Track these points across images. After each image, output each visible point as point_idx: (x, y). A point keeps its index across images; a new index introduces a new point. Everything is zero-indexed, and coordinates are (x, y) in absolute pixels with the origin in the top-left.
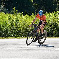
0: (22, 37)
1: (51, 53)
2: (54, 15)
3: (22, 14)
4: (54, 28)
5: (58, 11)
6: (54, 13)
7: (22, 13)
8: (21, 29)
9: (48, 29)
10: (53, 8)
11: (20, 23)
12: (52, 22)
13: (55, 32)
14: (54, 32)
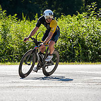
0: (15, 61)
1: (71, 93)
2: (78, 19)
3: (16, 17)
4: (77, 45)
5: (84, 13)
6: (77, 17)
7: (16, 15)
8: (15, 46)
9: (66, 47)
10: (75, 7)
11: (12, 34)
12: (73, 32)
13: (79, 51)
14: (77, 52)
